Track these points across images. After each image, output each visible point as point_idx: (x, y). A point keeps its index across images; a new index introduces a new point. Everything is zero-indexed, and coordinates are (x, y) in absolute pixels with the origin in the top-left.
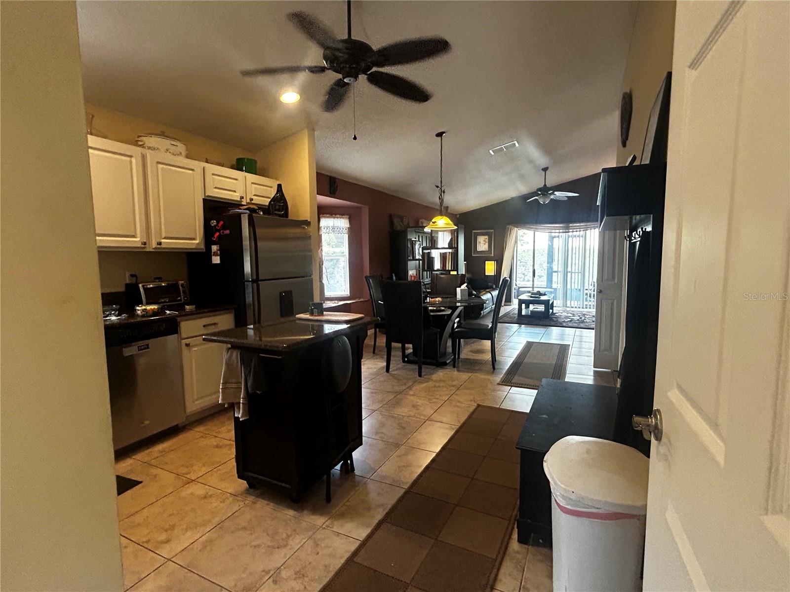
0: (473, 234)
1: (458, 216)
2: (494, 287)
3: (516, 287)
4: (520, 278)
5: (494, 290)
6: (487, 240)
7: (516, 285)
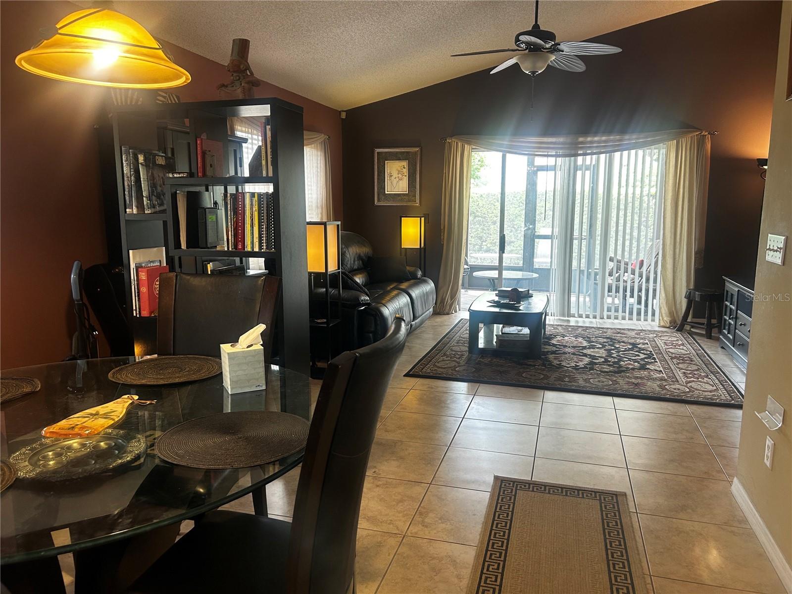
0: (376, 155)
1: (343, 115)
2: (419, 273)
3: (466, 267)
4: (474, 246)
5: (419, 282)
6: (406, 171)
7: (466, 263)
